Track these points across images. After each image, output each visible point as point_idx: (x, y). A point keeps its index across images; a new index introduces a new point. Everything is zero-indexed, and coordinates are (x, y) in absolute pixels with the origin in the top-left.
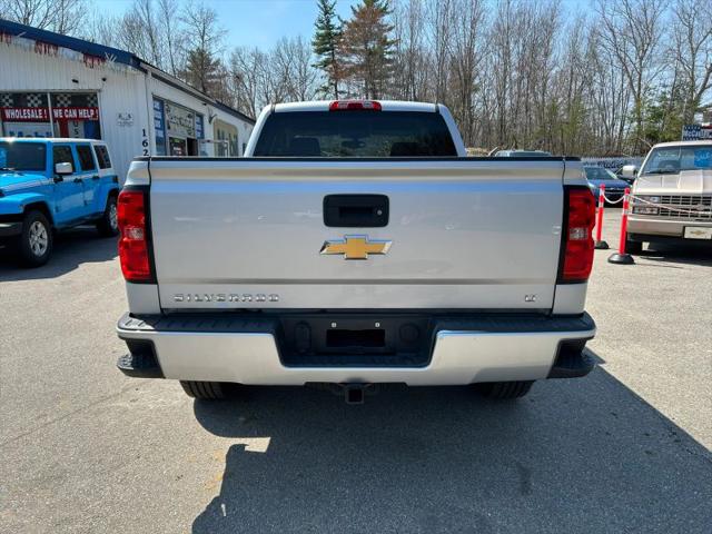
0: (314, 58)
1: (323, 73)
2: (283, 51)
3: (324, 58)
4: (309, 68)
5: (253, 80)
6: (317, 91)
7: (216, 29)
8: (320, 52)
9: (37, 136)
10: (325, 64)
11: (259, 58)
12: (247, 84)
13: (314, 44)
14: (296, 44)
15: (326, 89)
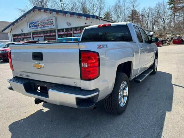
0: (168, 7)
1: (171, 10)
2: (158, 6)
3: (171, 6)
4: (166, 10)
5: (148, 16)
6: (168, 16)
7: (137, 4)
8: (170, 4)
9: (79, 36)
10: (172, 7)
11: (150, 9)
12: (146, 17)
13: (168, 2)
14: (162, 3)
15: (171, 15)
